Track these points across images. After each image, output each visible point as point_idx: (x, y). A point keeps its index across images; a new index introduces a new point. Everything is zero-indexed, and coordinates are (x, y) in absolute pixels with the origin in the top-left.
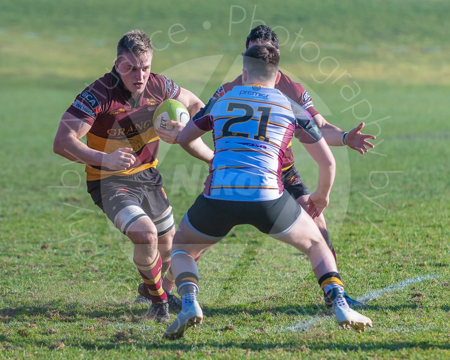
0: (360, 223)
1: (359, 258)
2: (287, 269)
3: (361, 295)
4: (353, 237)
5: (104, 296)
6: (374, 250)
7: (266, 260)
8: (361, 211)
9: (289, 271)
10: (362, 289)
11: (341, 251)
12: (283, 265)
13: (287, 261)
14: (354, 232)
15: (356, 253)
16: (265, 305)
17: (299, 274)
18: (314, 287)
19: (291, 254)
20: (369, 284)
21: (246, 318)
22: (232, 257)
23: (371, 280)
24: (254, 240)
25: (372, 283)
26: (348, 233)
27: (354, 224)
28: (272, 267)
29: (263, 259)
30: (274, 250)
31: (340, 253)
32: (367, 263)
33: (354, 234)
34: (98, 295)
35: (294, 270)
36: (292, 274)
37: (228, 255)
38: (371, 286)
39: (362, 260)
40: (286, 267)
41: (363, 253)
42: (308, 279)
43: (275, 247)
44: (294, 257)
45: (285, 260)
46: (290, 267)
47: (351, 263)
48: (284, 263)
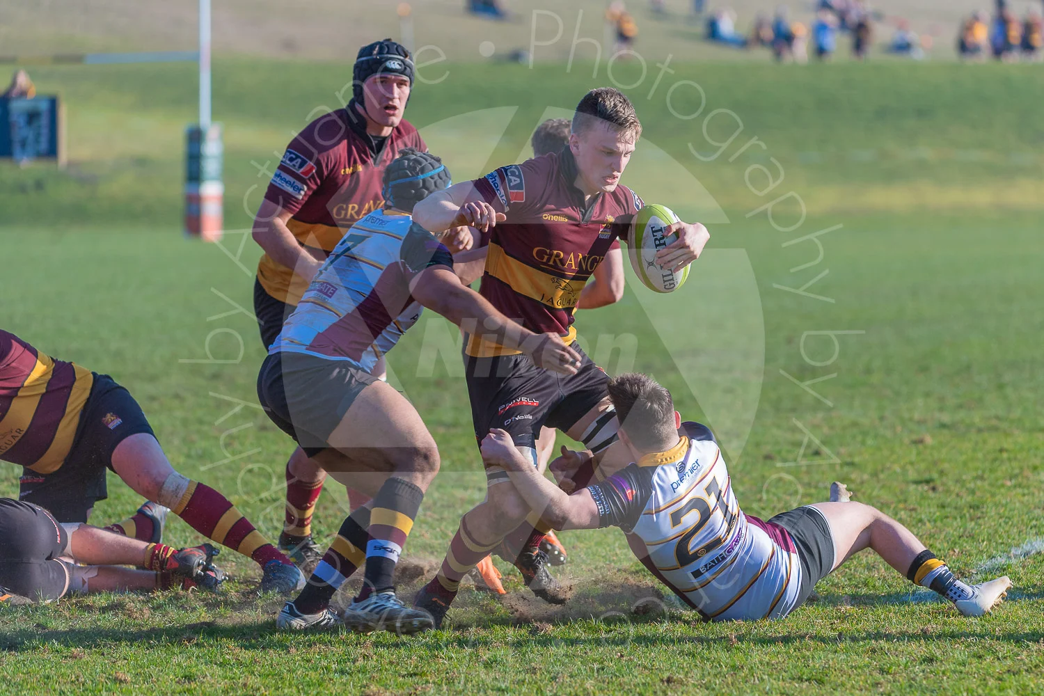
0: (1017, 432)
1: (1015, 487)
2: (901, 506)
3: (1018, 546)
4: (1005, 455)
5: (614, 550)
6: (1039, 474)
7: (869, 491)
8: (1017, 413)
9: (905, 509)
10: (1019, 535)
11: (986, 476)
12: (896, 499)
13: (902, 492)
14: (1006, 446)
15: (1011, 480)
16: (867, 563)
17: (921, 514)
18: (944, 533)
19: (907, 483)
20: (1031, 528)
21: (838, 583)
22: (816, 487)
23: (1034, 522)
24: (849, 460)
25: (1035, 526)
26: (998, 447)
27: (1007, 434)
28: (878, 502)
29: (863, 490)
30: (882, 476)
31: (985, 480)
32: (1029, 494)
33: (1007, 451)
34: (605, 548)
35: (912, 507)
36: (909, 513)
37: (809, 485)
38: (1034, 531)
39: (1019, 491)
40: (900, 501)
41: (1020, 479)
42: (935, 521)
43: (882, 471)
44: (912, 487)
45: (898, 491)
46: (905, 501)
47: (1002, 495)
48: (895, 495)
